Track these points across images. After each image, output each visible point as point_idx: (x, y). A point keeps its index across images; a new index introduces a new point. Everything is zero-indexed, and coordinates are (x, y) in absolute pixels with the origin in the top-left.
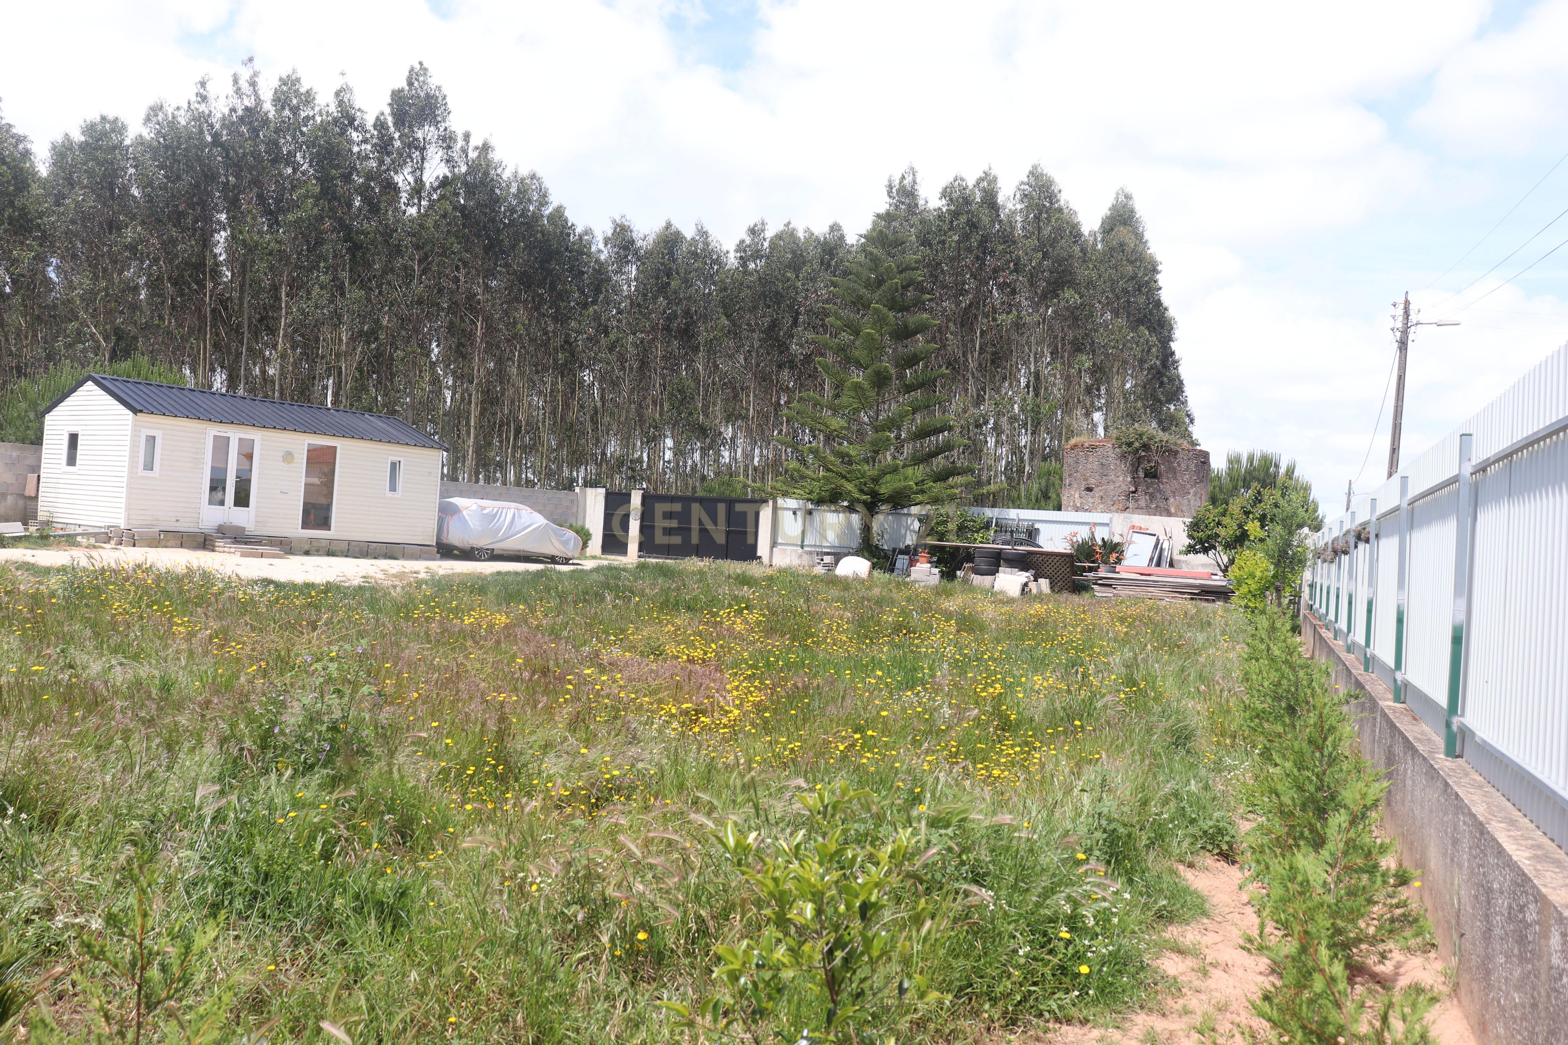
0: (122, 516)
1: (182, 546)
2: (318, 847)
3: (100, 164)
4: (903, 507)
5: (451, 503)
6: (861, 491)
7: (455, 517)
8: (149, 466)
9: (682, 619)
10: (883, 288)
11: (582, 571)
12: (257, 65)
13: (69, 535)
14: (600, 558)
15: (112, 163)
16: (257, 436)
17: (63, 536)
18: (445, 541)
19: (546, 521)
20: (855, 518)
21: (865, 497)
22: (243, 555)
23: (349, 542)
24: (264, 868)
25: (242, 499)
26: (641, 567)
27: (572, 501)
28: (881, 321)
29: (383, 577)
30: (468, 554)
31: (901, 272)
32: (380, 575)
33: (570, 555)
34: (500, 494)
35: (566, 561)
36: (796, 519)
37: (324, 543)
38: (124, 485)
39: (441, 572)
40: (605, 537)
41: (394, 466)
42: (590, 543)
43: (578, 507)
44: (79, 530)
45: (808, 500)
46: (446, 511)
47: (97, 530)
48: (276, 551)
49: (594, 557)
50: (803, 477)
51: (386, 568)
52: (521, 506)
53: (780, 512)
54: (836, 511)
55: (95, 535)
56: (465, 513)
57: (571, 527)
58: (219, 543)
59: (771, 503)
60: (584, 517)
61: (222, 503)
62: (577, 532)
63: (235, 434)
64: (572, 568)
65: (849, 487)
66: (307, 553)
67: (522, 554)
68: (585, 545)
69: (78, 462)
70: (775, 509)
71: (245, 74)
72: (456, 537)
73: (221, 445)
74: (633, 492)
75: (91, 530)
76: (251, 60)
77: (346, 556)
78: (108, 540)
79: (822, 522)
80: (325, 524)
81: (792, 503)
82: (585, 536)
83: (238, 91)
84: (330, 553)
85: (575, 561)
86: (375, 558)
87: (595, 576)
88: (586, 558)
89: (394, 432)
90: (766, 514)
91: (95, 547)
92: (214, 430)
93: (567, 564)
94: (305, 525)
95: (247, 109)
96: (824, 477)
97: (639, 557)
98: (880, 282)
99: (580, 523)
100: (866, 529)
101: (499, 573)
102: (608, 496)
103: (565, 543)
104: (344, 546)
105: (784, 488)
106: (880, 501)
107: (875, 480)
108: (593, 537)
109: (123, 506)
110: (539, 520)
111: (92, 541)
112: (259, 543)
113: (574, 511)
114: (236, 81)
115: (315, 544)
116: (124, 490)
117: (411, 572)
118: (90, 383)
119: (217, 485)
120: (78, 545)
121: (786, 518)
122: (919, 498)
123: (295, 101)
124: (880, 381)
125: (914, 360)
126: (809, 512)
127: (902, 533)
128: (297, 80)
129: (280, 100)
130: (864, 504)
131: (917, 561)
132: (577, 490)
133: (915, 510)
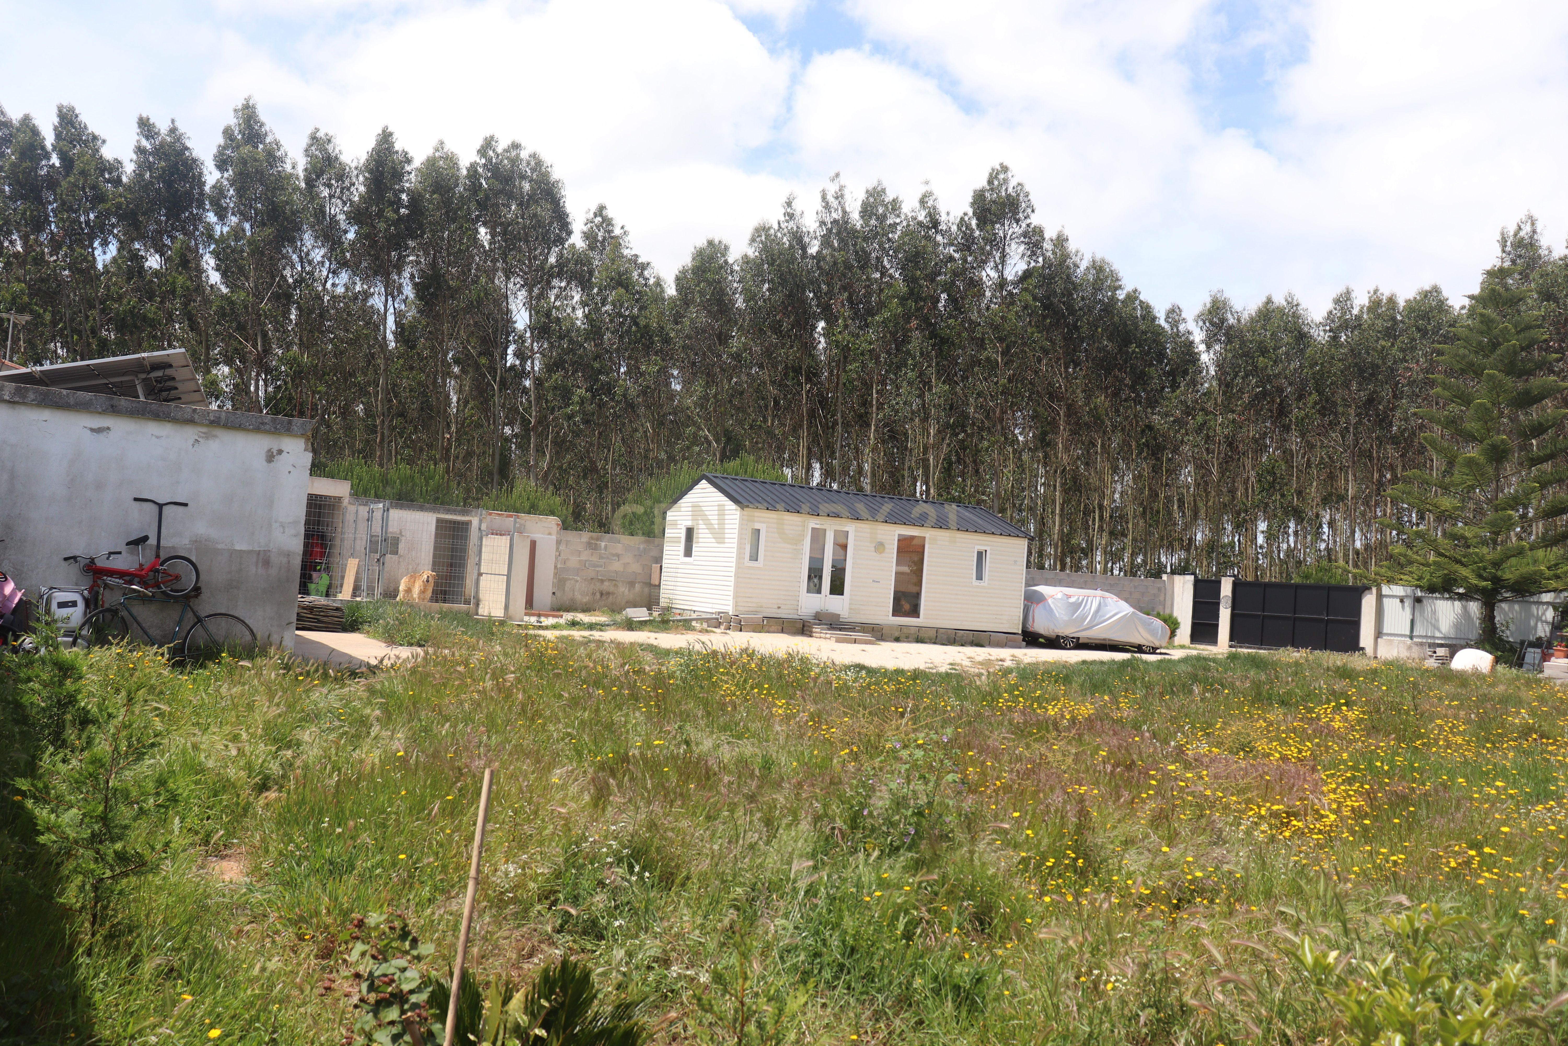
0: (731, 603)
1: (782, 631)
2: (901, 927)
3: (709, 284)
4: (1532, 594)
5: (1036, 591)
6: (1480, 577)
7: (1040, 605)
8: (754, 557)
9: (1276, 714)
10: (1498, 352)
11: (1170, 661)
12: (843, 180)
13: (685, 620)
14: (1189, 648)
15: (720, 282)
16: (851, 528)
17: (680, 621)
18: (1030, 629)
19: (1132, 610)
20: (1474, 607)
21: (1484, 583)
22: (838, 641)
23: (938, 629)
24: (850, 941)
25: (837, 588)
26: (1232, 657)
27: (1159, 589)
28: (1496, 387)
29: (969, 664)
30: (1054, 643)
31: (1518, 333)
32: (966, 663)
33: (1157, 644)
34: (1086, 582)
35: (1153, 650)
36: (1403, 608)
37: (913, 630)
38: (733, 574)
39: (1027, 660)
40: (1194, 626)
41: (980, 555)
42: (1178, 632)
43: (1166, 596)
44: (694, 616)
45: (1417, 586)
46: (1032, 599)
47: (709, 616)
48: (868, 637)
49: (1182, 647)
50: (1411, 562)
51: (972, 655)
52: (1107, 594)
53: (1385, 600)
54: (1450, 598)
55: (707, 620)
56: (1050, 601)
57: (1158, 616)
58: (816, 629)
59: (1374, 590)
60: (1172, 605)
61: (819, 591)
62: (1165, 621)
63: (831, 528)
64: (1159, 657)
65: (1464, 572)
66: (897, 640)
67: (1107, 643)
68: (1173, 634)
69: (694, 553)
70: (1380, 597)
71: (832, 190)
72: (1041, 625)
73: (818, 536)
74: (1223, 580)
75: (704, 616)
76: (837, 175)
77: (935, 643)
78: (718, 625)
79: (1434, 612)
80: (915, 612)
81: (1398, 590)
82: (1173, 625)
83: (827, 206)
84: (919, 640)
85: (1163, 651)
86: (962, 645)
87: (1183, 667)
88: (1174, 647)
89: (980, 522)
90: (1368, 602)
91: (707, 631)
92: (812, 523)
93: (1154, 653)
94: (897, 612)
95: (835, 222)
96: (1435, 563)
97: (1231, 646)
98: (1494, 345)
99: (1167, 611)
100: (1489, 618)
101: (1084, 662)
102: (1197, 583)
103: (1152, 632)
104: (932, 633)
105: (1389, 574)
106: (1503, 587)
107: (1497, 564)
108: (1182, 626)
109: (731, 593)
110: (1125, 609)
111: (705, 625)
112: (853, 630)
113: (1162, 598)
114: (824, 198)
115: (905, 630)
116: (732, 579)
117: (997, 660)
118: (704, 481)
119: (815, 574)
120: (693, 629)
121: (1391, 606)
122: (1553, 584)
123: (881, 211)
124: (1498, 455)
125: (1538, 430)
126: (1418, 600)
127: (1532, 623)
128: (884, 191)
129: (867, 211)
130: (1483, 591)
131: (1552, 655)
132: (1165, 577)
133: (1547, 597)
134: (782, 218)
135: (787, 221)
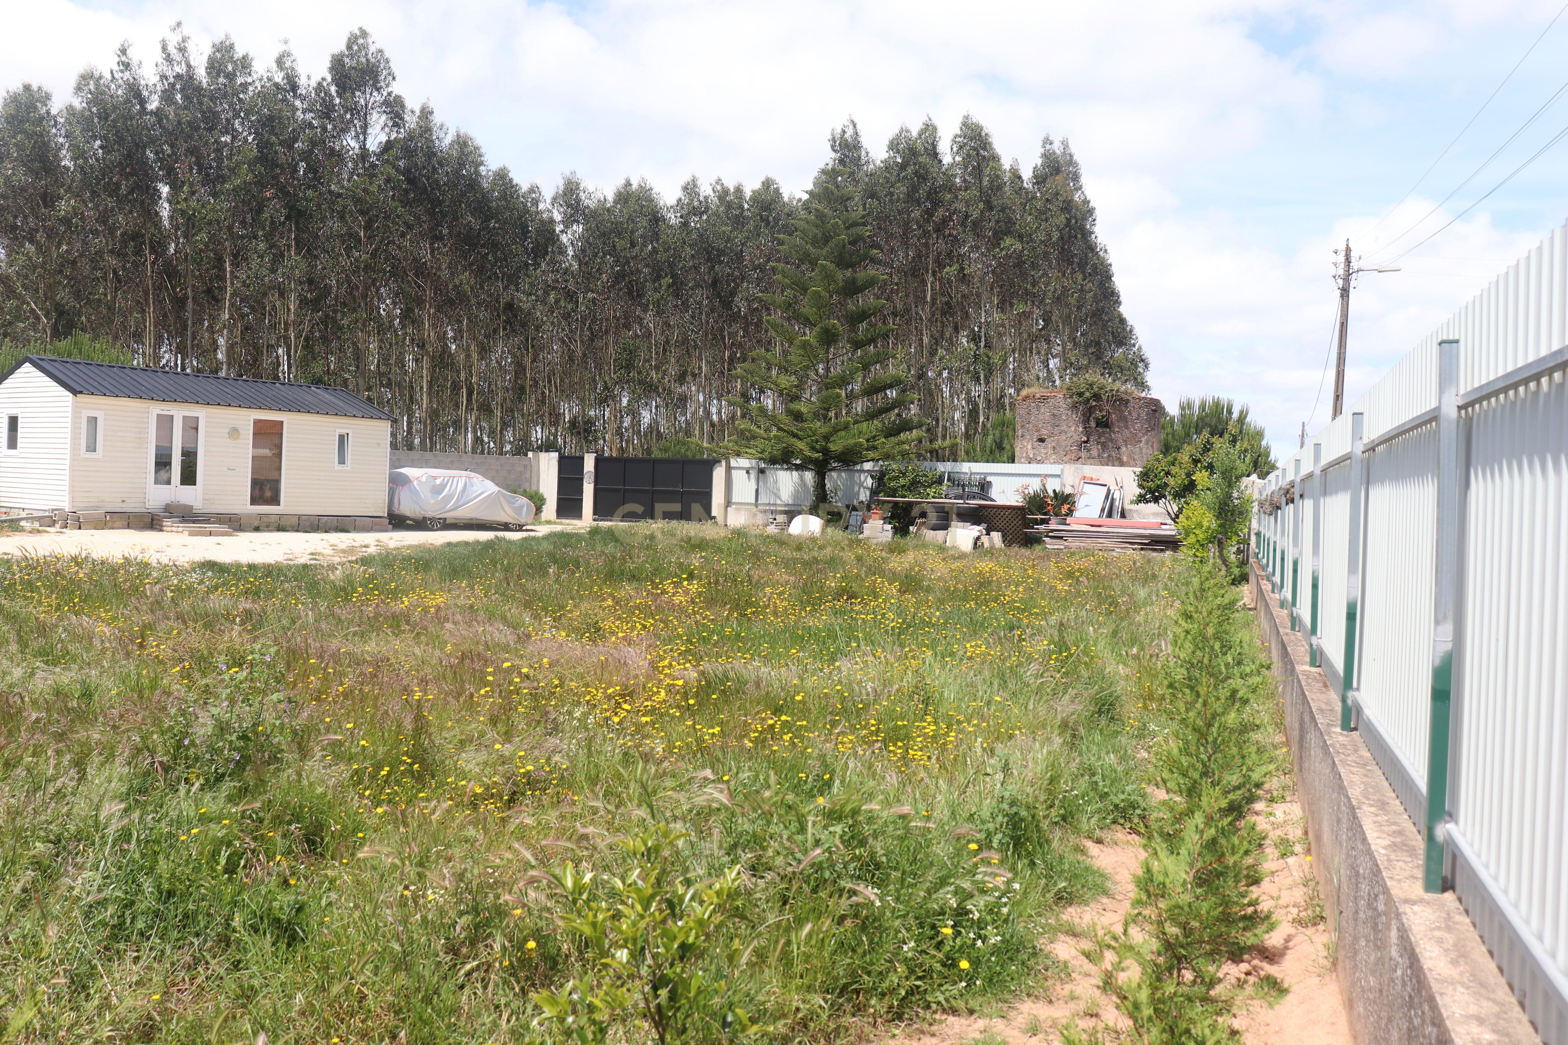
0: (66, 499)
1: (128, 527)
2: (223, 861)
3: (29, 136)
4: (856, 463)
5: (401, 474)
6: (813, 449)
7: (406, 488)
8: (92, 447)
9: (628, 589)
10: (830, 244)
11: (534, 538)
12: (186, 30)
13: (12, 521)
14: (555, 523)
15: (42, 135)
16: (200, 412)
17: (5, 521)
18: (396, 512)
19: (497, 489)
20: (809, 476)
21: (817, 455)
22: (192, 534)
23: (299, 517)
24: (166, 886)
25: (189, 477)
26: (594, 532)
27: (525, 466)
28: (828, 277)
29: (331, 552)
30: (421, 524)
31: (848, 228)
32: (328, 551)
33: (523, 521)
34: (452, 462)
35: (520, 528)
36: (749, 478)
37: (273, 519)
38: (67, 467)
39: (392, 545)
40: (560, 501)
41: (342, 439)
42: (544, 508)
43: (532, 473)
44: (23, 515)
45: (760, 459)
46: (397, 482)
47: (41, 514)
48: (225, 528)
49: (549, 522)
50: (754, 437)
51: (335, 542)
52: (472, 474)
53: (734, 472)
54: (788, 469)
55: (39, 519)
56: (415, 483)
57: (525, 493)
58: (167, 523)
59: (724, 463)
60: (538, 481)
61: (169, 482)
62: (531, 498)
63: (179, 412)
64: (524, 534)
65: (801, 445)
66: (257, 529)
67: (474, 522)
68: (539, 510)
69: (19, 445)
70: (729, 469)
71: (173, 41)
72: (407, 507)
73: (165, 423)
74: (586, 456)
75: (36, 514)
76: (179, 24)
77: (297, 531)
78: (53, 523)
79: (776, 482)
80: (275, 500)
81: (744, 462)
82: (538, 502)
83: (169, 59)
84: (281, 528)
85: (529, 527)
86: (326, 532)
87: (545, 544)
88: (540, 523)
89: (341, 404)
90: (719, 474)
91: (39, 531)
92: (157, 409)
93: (521, 530)
94: (255, 500)
95: (178, 77)
96: (775, 436)
97: (594, 520)
98: (827, 239)
99: (534, 488)
100: (820, 485)
101: (449, 544)
102: (562, 460)
103: (518, 510)
104: (295, 521)
105: (736, 448)
106: (831, 458)
107: (826, 438)
108: (548, 502)
109: (67, 488)
110: (489, 487)
111: (36, 525)
112: (208, 521)
113: (528, 476)
114: (164, 49)
115: (265, 519)
116: (67, 472)
117: (362, 546)
118: (27, 364)
119: (163, 463)
120: (22, 530)
121: (738, 477)
122: (871, 454)
123: (230, 68)
124: (829, 338)
125: (863, 315)
126: (762, 471)
127: (856, 489)
128: (232, 46)
129: (215, 67)
130: (815, 462)
131: (870, 517)
132: (530, 454)
133: (868, 466)
134: (116, 68)
135: (122, 71)
